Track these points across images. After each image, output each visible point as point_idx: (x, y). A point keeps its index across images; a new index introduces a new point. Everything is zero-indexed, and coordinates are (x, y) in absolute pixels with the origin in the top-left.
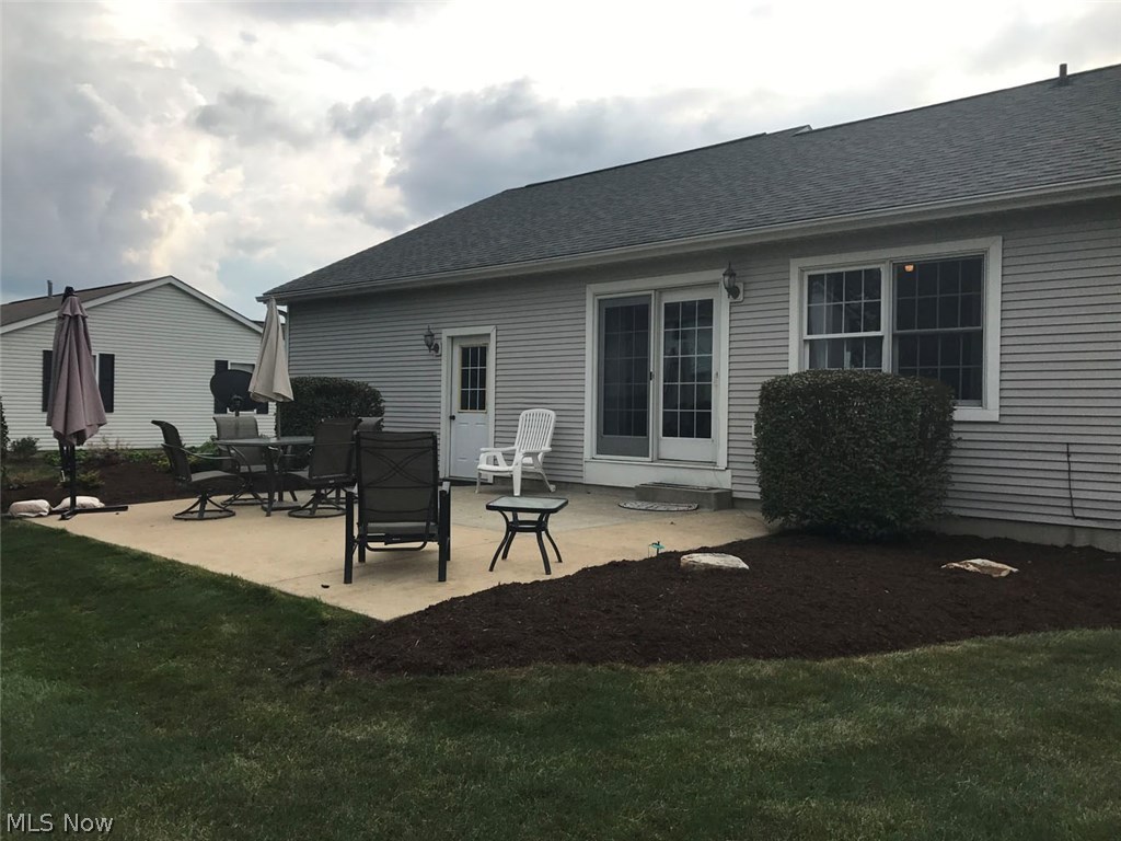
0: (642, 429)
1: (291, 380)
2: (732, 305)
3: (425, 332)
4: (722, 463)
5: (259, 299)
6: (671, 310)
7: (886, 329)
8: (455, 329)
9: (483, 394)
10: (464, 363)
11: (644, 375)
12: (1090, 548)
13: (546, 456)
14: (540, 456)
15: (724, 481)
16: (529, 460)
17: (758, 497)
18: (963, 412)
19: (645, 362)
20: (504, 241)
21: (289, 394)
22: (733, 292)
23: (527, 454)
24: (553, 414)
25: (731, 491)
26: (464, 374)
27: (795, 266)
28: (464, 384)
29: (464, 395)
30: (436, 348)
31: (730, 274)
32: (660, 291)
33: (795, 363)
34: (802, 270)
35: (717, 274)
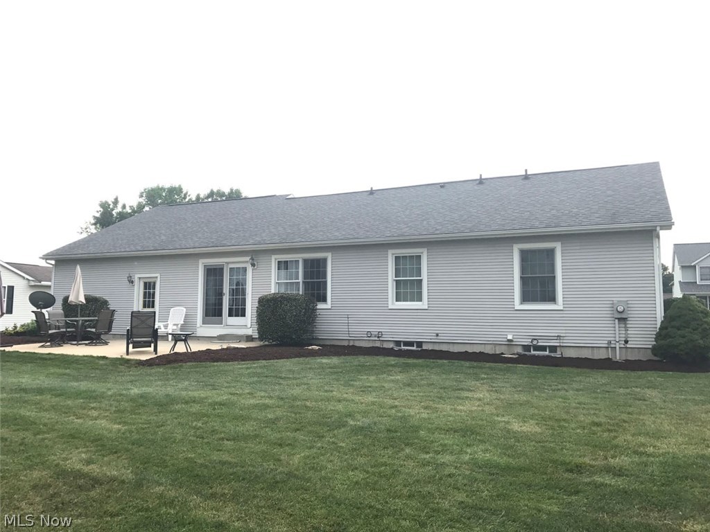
0: (220, 315)
1: (85, 295)
2: (253, 270)
3: (128, 275)
4: (249, 326)
5: (40, 258)
6: (231, 269)
7: (300, 280)
8: (142, 274)
9: (153, 302)
10: (145, 288)
11: (221, 294)
12: (353, 346)
13: (182, 325)
14: (179, 326)
15: (249, 332)
16: (175, 327)
17: (257, 337)
18: (320, 306)
19: (222, 289)
20: (163, 237)
21: (84, 302)
22: (253, 265)
23: (174, 325)
24: (185, 309)
25: (252, 336)
26: (145, 293)
27: (274, 257)
28: (145, 297)
29: (144, 302)
30: (132, 282)
31: (252, 259)
32: (228, 263)
33: (273, 290)
34: (276, 259)
35: (248, 259)
